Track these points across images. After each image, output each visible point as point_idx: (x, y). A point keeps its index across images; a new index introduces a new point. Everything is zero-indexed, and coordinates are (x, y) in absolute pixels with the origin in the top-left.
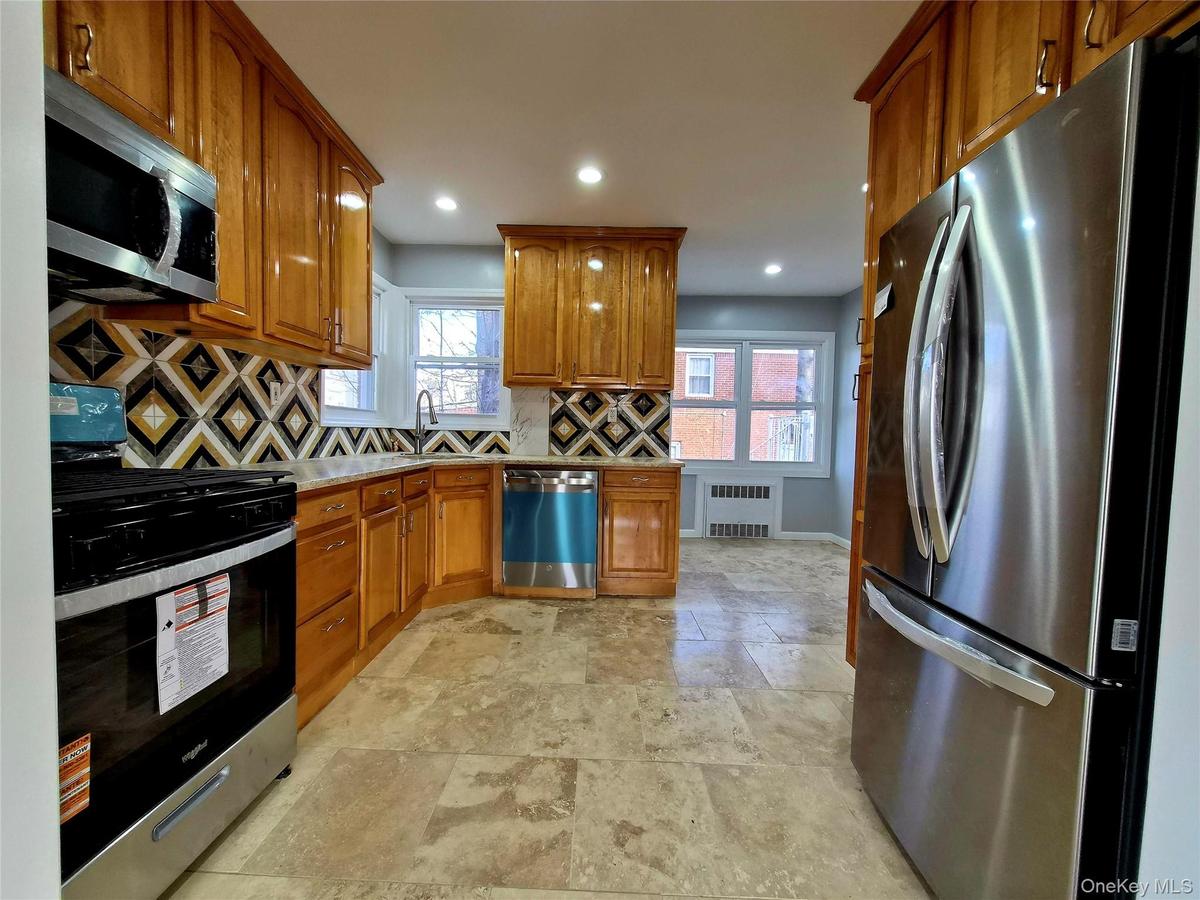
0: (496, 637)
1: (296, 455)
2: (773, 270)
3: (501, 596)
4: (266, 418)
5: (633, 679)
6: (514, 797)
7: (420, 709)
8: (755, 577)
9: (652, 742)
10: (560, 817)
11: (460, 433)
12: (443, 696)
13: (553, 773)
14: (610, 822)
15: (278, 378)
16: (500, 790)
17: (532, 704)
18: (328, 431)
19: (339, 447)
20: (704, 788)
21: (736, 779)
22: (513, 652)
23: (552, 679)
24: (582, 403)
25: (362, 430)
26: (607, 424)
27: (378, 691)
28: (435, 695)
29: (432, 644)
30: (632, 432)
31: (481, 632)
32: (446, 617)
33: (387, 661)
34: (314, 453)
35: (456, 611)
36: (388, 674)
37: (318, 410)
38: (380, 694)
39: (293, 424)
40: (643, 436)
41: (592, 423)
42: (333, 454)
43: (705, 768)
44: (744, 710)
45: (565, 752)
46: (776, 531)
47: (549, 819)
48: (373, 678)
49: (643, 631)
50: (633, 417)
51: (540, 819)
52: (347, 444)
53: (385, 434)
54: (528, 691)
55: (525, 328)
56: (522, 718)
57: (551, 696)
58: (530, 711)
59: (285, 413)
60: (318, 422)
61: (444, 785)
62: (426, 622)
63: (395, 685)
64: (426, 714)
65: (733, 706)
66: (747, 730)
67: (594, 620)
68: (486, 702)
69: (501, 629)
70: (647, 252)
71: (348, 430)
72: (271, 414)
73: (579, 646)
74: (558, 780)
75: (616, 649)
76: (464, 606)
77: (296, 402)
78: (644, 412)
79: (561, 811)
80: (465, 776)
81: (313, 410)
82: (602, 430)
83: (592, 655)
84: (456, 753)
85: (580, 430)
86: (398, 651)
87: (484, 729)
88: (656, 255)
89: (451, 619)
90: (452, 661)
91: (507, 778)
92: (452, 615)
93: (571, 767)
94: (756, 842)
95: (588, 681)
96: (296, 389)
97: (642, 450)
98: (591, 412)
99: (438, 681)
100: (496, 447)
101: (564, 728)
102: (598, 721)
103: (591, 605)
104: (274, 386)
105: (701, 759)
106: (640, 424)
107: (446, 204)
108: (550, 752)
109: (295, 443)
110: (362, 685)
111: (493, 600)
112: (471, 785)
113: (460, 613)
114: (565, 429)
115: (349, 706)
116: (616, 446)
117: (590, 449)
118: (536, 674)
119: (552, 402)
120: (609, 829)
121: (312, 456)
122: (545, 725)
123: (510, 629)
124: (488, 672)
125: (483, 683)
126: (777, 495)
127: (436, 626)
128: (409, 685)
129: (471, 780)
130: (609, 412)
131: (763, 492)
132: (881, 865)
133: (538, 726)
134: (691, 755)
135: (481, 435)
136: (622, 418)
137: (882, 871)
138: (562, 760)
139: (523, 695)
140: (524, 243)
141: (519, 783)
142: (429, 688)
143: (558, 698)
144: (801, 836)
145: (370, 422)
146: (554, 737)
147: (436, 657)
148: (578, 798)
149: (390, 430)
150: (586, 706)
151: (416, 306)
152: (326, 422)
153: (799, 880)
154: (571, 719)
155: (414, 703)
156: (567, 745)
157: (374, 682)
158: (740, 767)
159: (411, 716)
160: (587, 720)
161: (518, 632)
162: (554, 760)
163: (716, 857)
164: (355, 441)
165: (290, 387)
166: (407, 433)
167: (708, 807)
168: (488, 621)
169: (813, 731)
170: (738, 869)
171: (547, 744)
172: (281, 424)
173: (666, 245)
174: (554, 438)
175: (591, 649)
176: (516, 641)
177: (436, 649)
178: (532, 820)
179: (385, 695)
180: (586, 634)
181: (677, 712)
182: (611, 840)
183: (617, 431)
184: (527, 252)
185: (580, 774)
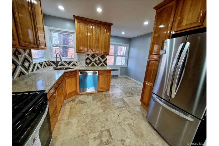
0: (83, 104)
1: (28, 72)
2: (123, 33)
3: (79, 94)
4: (19, 65)
5: (110, 109)
6: (102, 141)
7: (75, 126)
8: (119, 85)
9: (119, 122)
10: (112, 142)
11: (66, 62)
12: (79, 121)
13: (106, 133)
14: (120, 140)
15: (20, 53)
16: (99, 140)
17: (96, 119)
18: (35, 64)
19: (38, 68)
20: (130, 129)
21: (133, 125)
22: (88, 107)
23: (97, 112)
24: (91, 56)
25: (42, 62)
26: (96, 60)
27: (64, 123)
28: (77, 121)
29: (70, 108)
30: (101, 62)
31: (79, 104)
32: (70, 101)
33: (62, 115)
34: (32, 71)
35: (72, 99)
36: (64, 118)
37: (32, 60)
38: (65, 124)
39: (26, 65)
40: (102, 63)
41: (94, 60)
42: (37, 70)
43: (128, 124)
44: (129, 111)
45: (106, 128)
46: (119, 76)
47: (110, 143)
48: (61, 120)
49: (108, 98)
50: (101, 59)
51: (109, 144)
52: (39, 67)
53: (47, 62)
54: (94, 116)
55: (81, 41)
56: (96, 122)
57: (99, 116)
58: (97, 120)
59: (23, 62)
60: (32, 63)
61: (89, 143)
62: (67, 103)
63: (67, 121)
64: (77, 127)
65: (127, 111)
66: (130, 115)
67: (99, 97)
68: (88, 120)
69: (83, 102)
70: (106, 27)
71: (39, 63)
72: (20, 64)
73: (99, 104)
74: (108, 134)
75: (105, 103)
76: (73, 98)
77: (25, 59)
78: (103, 58)
79: (111, 141)
80: (92, 139)
81: (31, 60)
82: (95, 61)
83: (102, 105)
84: (87, 134)
85: (91, 61)
86: (64, 112)
87: (90, 127)
88: (107, 28)
89: (72, 102)
90: (77, 112)
91: (100, 137)
92: (71, 101)
93: (109, 131)
94: (140, 136)
95: (104, 111)
96: (25, 55)
97: (102, 65)
98: (93, 58)
99: (76, 118)
100: (74, 65)
101: (104, 123)
102: (109, 120)
103: (97, 94)
104: (19, 56)
105: (127, 123)
106: (102, 60)
107: (61, 8)
108: (104, 129)
109: (27, 69)
110: (60, 123)
111: (78, 95)
112: (94, 141)
113: (73, 100)
114: (88, 61)
115: (59, 129)
116: (98, 64)
117: (93, 65)
118: (94, 111)
119: (86, 56)
120: (120, 142)
121: (32, 72)
122: (100, 123)
123: (84, 102)
124: (85, 113)
125: (85, 116)
126: (119, 70)
127: (69, 104)
128: (70, 120)
129: (93, 140)
130: (96, 58)
131: (117, 70)
132: (155, 135)
133: (99, 123)
134: (125, 123)
135: (70, 62)
136: (99, 59)
137: (156, 136)
138: (107, 130)
139: (94, 117)
140: (79, 21)
141: (102, 137)
142: (75, 120)
143: (100, 116)
144: (145, 133)
145: (43, 60)
146: (103, 125)
147: (73, 112)
148: (113, 137)
149: (48, 61)
150: (106, 117)
151: (51, 32)
152: (34, 63)
153: (148, 141)
154: (104, 120)
155: (73, 124)
156: (106, 126)
157: (62, 121)
158: (132, 123)
159: (74, 127)
160: (107, 120)
161: (86, 103)
162: (105, 130)
163: (137, 141)
164: (41, 65)
165: (23, 55)
166: (53, 62)
167: (132, 132)
168: (79, 101)
169: (138, 113)
170: (140, 143)
171: (103, 127)
172: (23, 65)
173: (109, 27)
174: (86, 63)
175: (101, 104)
176: (87, 104)
177: (72, 110)
178: (108, 145)
179: (66, 124)
180: (99, 101)
181: (120, 114)
182: (121, 144)
183: (98, 62)
184: (81, 23)
185: (111, 132)
